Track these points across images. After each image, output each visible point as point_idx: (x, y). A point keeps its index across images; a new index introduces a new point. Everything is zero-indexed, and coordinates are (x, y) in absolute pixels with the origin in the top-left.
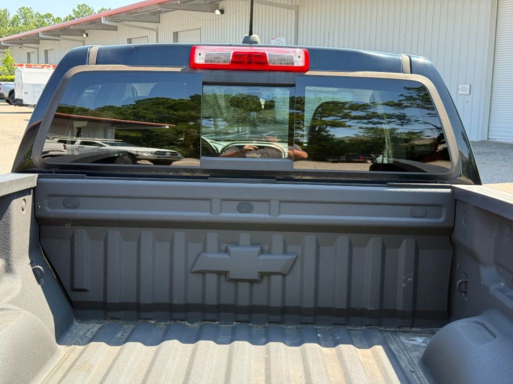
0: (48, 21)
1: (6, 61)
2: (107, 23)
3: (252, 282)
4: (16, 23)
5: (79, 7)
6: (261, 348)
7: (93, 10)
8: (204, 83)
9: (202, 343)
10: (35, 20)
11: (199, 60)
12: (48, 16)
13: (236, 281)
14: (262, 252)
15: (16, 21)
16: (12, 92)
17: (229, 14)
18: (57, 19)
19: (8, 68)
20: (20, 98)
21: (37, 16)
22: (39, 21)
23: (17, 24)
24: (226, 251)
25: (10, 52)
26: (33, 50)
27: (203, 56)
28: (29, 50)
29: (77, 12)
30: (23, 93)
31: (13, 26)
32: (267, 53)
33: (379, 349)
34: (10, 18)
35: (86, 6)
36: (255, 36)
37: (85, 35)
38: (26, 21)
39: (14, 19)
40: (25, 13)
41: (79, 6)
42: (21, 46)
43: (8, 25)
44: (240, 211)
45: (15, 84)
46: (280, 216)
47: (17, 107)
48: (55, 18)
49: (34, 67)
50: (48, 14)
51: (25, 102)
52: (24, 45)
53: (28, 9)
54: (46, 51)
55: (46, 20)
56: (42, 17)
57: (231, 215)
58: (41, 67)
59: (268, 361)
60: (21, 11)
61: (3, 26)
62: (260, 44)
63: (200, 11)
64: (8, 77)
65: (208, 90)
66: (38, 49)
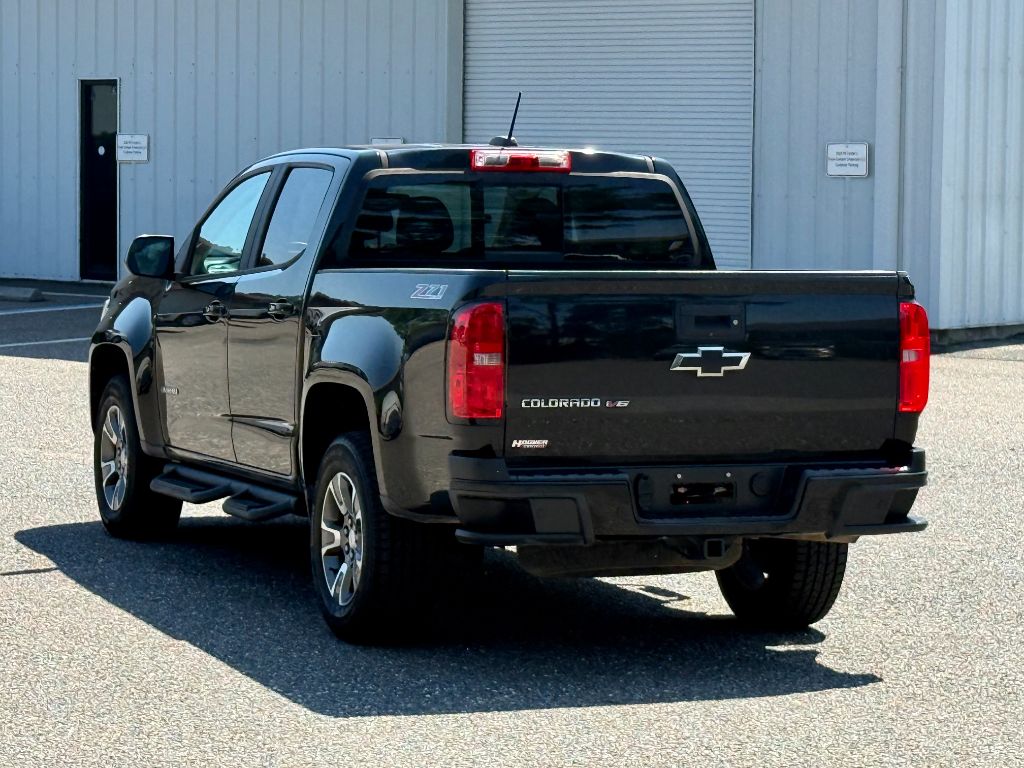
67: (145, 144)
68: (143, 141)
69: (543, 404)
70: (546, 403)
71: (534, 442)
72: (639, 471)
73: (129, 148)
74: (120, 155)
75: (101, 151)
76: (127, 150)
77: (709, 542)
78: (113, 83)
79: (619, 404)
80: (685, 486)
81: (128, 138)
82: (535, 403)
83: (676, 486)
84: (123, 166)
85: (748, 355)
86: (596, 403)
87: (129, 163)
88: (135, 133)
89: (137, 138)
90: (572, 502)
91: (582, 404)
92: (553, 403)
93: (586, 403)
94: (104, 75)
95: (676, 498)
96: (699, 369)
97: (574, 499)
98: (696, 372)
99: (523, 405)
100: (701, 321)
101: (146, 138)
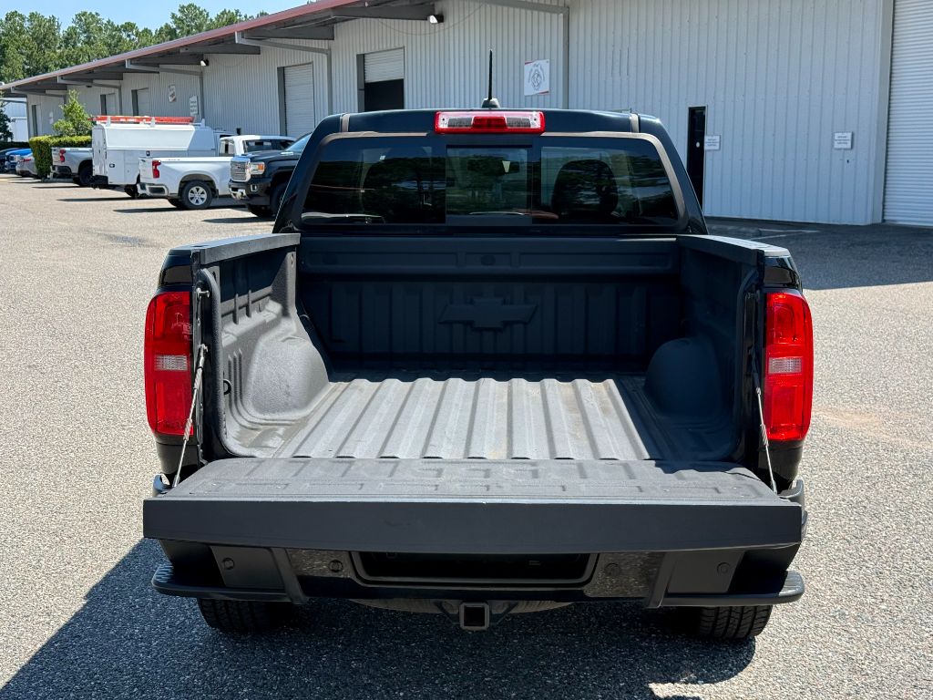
0: (129, 36)
1: (70, 111)
2: (245, 42)
3: (496, 331)
4: (71, 42)
5: (182, 9)
6: (505, 384)
7: (207, 14)
8: (449, 146)
9: (452, 381)
10: (105, 35)
12: (129, 27)
13: (481, 330)
14: (504, 302)
15: (72, 38)
16: (87, 165)
17: (451, 24)
18: (143, 32)
19: (74, 124)
20: (103, 174)
21: (107, 28)
22: (113, 37)
23: (75, 43)
24: (472, 302)
25: (76, 95)
26: (112, 90)
27: (446, 121)
28: (105, 91)
29: (179, 19)
30: (107, 167)
31: (66, 47)
32: (505, 117)
33: (611, 382)
34: (62, 32)
35: (195, 8)
36: (494, 100)
37: (203, 63)
38: (89, 37)
39: (68, 35)
40: (87, 22)
41: (183, 7)
42: (90, 84)
43: (58, 45)
44: (484, 264)
45: (92, 151)
46: (522, 267)
47: (98, 189)
48: (140, 30)
49: (124, 120)
50: (128, 23)
51: (111, 181)
52: (95, 81)
53: (93, 16)
54: (135, 93)
55: (124, 35)
56: (117, 29)
57: (476, 267)
58: (135, 121)
59: (510, 395)
60: (81, 20)
61: (50, 48)
62: (500, 108)
63: (403, 19)
64: (74, 139)
65: (451, 153)
66: (120, 88)
67: (718, 140)
68: (717, 138)
73: (710, 142)
74: (706, 147)
75: (698, 145)
77: (465, 608)
78: (704, 108)
81: (710, 138)
84: (706, 152)
87: (709, 150)
88: (714, 134)
89: (714, 138)
94: (700, 105)
101: (719, 137)
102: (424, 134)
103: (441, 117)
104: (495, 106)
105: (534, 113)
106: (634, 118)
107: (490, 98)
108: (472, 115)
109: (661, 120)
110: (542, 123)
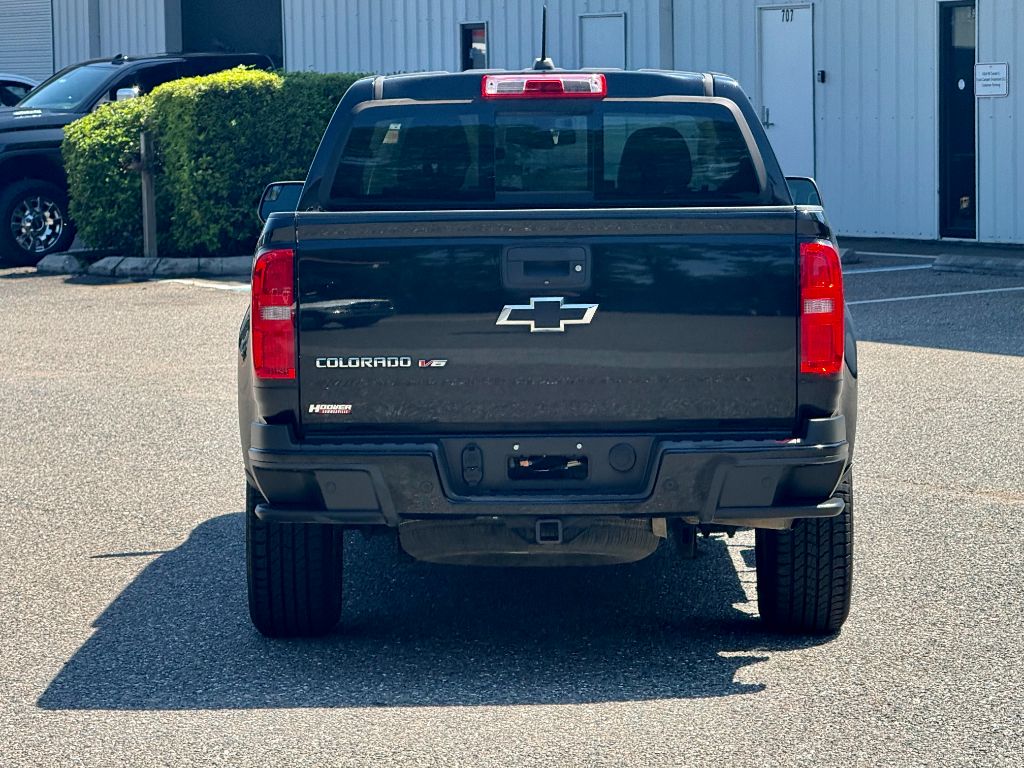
8: (497, 115)
11: (491, 89)
27: (495, 85)
32: (562, 80)
36: (548, 60)
62: (555, 70)
67: (1003, 74)
68: (1002, 70)
69: (341, 362)
70: (345, 363)
71: (335, 407)
72: (470, 440)
73: (987, 79)
74: (979, 90)
75: (962, 85)
76: (985, 83)
77: (541, 524)
79: (434, 364)
80: (530, 459)
81: (987, 69)
82: (332, 363)
83: (518, 460)
84: (981, 101)
85: (595, 307)
86: (405, 362)
87: (987, 97)
88: (994, 62)
89: (995, 69)
90: (365, 474)
91: (389, 363)
92: (354, 363)
93: (393, 362)
95: (516, 473)
96: (532, 323)
97: (367, 472)
98: (529, 326)
99: (318, 364)
100: (531, 267)
101: (1004, 67)
102: (470, 101)
103: (489, 82)
104: (550, 68)
105: (594, 76)
106: (708, 79)
107: (543, 58)
108: (525, 79)
109: (739, 82)
110: (603, 86)
